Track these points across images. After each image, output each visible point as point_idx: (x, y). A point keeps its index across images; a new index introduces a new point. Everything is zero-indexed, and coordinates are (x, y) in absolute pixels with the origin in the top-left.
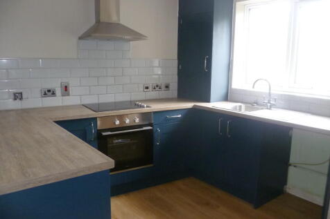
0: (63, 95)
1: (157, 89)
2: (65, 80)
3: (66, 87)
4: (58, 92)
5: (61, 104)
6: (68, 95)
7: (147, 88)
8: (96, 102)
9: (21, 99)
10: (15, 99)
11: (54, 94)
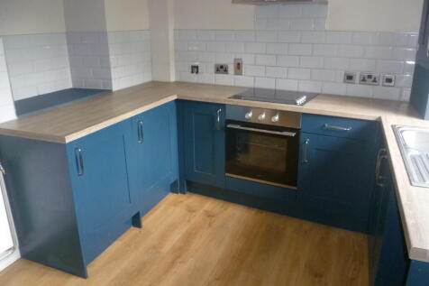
0: (236, 74)
1: (369, 81)
2: (238, 57)
3: (239, 64)
4: (231, 69)
5: (233, 84)
6: (241, 74)
7: (350, 78)
8: (273, 87)
9: (197, 72)
10: (192, 72)
11: (226, 71)
